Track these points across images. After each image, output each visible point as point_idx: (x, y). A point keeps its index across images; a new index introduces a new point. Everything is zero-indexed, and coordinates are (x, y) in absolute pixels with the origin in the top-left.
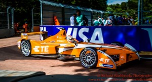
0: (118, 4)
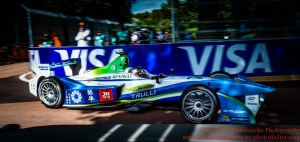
0: (147, 13)
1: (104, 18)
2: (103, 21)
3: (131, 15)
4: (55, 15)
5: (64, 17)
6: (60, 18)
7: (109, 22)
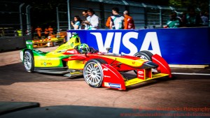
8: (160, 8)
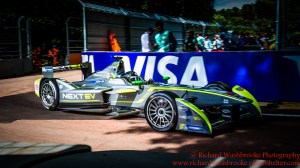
1: (177, 16)
2: (176, 20)
3: (214, 12)
4: (116, 11)
5: (125, 14)
6: (122, 16)
7: (184, 22)
8: (204, 25)
